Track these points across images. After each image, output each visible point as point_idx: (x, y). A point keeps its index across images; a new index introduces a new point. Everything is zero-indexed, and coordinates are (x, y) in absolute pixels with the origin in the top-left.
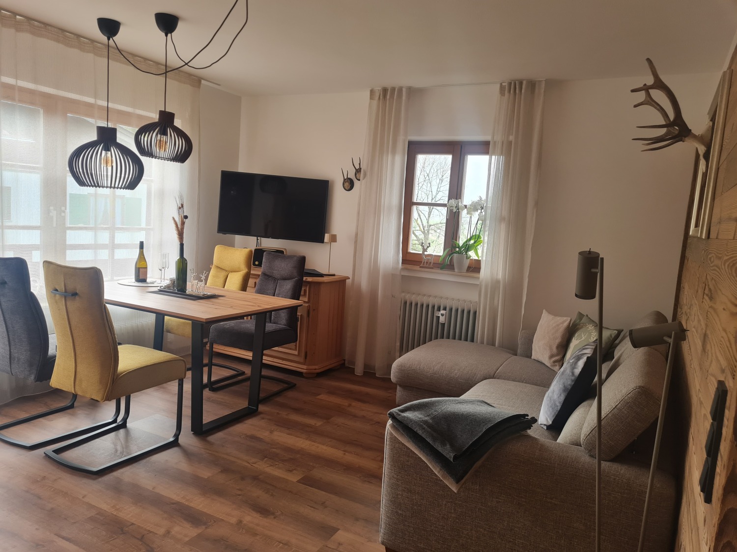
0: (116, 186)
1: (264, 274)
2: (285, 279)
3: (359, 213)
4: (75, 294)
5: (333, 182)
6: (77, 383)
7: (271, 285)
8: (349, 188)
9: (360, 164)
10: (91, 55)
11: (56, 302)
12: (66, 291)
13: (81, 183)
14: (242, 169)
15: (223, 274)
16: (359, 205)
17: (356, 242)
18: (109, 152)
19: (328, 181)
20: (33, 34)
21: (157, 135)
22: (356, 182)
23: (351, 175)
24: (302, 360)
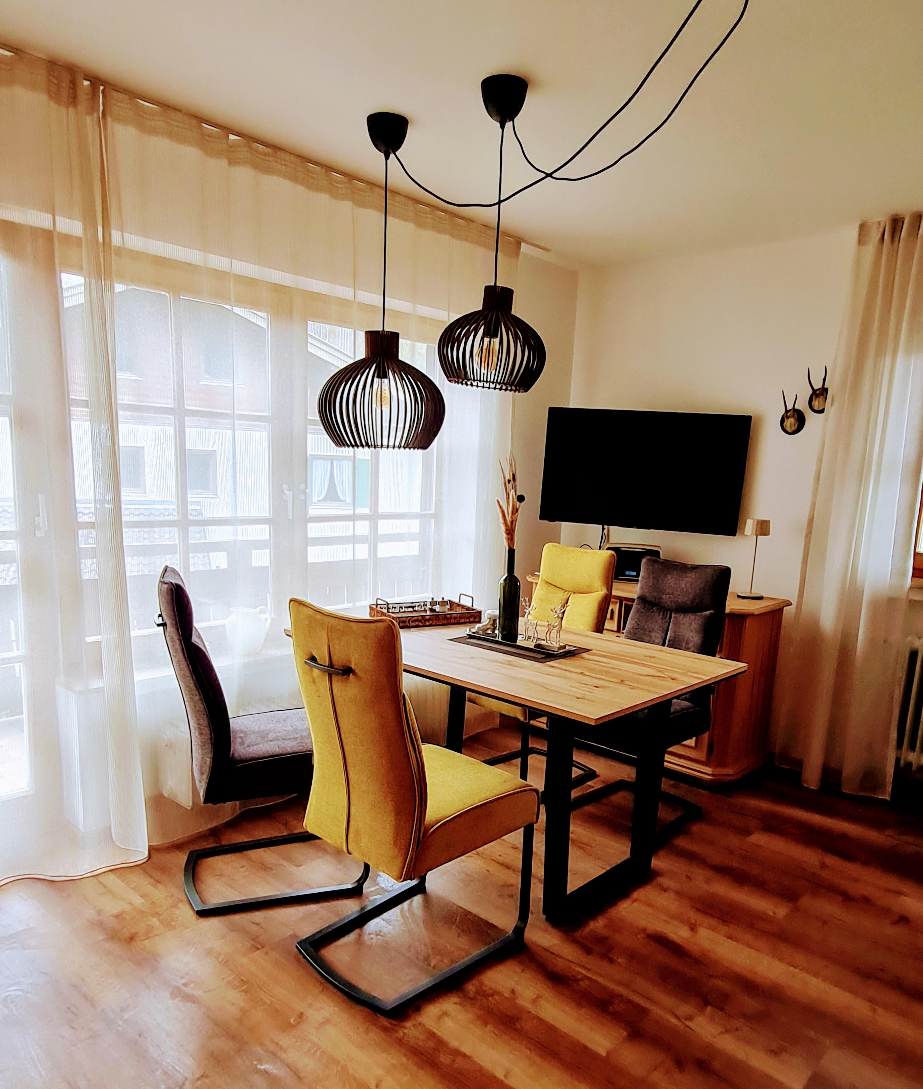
0: (391, 443)
1: (642, 599)
2: (683, 609)
3: (818, 478)
4: (347, 671)
5: (759, 418)
6: (351, 836)
7: (657, 622)
8: (794, 428)
9: (824, 380)
10: (347, 205)
11: (314, 681)
12: (331, 665)
13: (339, 441)
14: (575, 403)
15: (560, 596)
16: (820, 461)
17: (809, 534)
18: (386, 381)
19: (750, 418)
20: (256, 167)
21: (482, 339)
22: (811, 417)
23: (802, 405)
24: (702, 756)
